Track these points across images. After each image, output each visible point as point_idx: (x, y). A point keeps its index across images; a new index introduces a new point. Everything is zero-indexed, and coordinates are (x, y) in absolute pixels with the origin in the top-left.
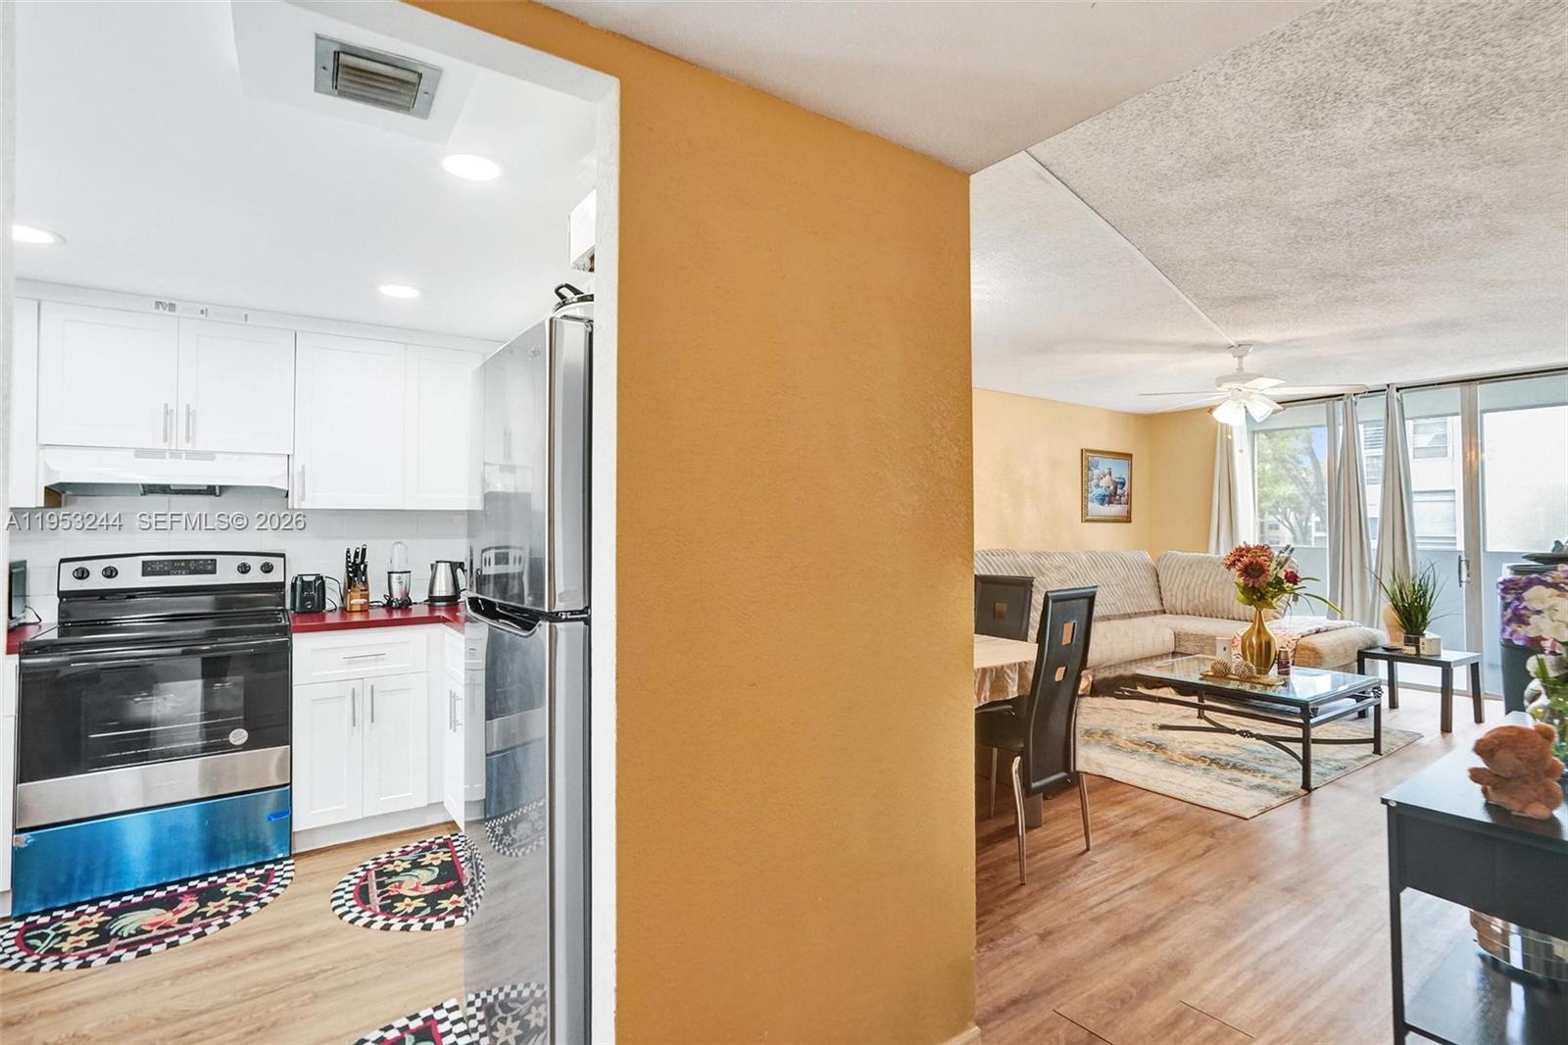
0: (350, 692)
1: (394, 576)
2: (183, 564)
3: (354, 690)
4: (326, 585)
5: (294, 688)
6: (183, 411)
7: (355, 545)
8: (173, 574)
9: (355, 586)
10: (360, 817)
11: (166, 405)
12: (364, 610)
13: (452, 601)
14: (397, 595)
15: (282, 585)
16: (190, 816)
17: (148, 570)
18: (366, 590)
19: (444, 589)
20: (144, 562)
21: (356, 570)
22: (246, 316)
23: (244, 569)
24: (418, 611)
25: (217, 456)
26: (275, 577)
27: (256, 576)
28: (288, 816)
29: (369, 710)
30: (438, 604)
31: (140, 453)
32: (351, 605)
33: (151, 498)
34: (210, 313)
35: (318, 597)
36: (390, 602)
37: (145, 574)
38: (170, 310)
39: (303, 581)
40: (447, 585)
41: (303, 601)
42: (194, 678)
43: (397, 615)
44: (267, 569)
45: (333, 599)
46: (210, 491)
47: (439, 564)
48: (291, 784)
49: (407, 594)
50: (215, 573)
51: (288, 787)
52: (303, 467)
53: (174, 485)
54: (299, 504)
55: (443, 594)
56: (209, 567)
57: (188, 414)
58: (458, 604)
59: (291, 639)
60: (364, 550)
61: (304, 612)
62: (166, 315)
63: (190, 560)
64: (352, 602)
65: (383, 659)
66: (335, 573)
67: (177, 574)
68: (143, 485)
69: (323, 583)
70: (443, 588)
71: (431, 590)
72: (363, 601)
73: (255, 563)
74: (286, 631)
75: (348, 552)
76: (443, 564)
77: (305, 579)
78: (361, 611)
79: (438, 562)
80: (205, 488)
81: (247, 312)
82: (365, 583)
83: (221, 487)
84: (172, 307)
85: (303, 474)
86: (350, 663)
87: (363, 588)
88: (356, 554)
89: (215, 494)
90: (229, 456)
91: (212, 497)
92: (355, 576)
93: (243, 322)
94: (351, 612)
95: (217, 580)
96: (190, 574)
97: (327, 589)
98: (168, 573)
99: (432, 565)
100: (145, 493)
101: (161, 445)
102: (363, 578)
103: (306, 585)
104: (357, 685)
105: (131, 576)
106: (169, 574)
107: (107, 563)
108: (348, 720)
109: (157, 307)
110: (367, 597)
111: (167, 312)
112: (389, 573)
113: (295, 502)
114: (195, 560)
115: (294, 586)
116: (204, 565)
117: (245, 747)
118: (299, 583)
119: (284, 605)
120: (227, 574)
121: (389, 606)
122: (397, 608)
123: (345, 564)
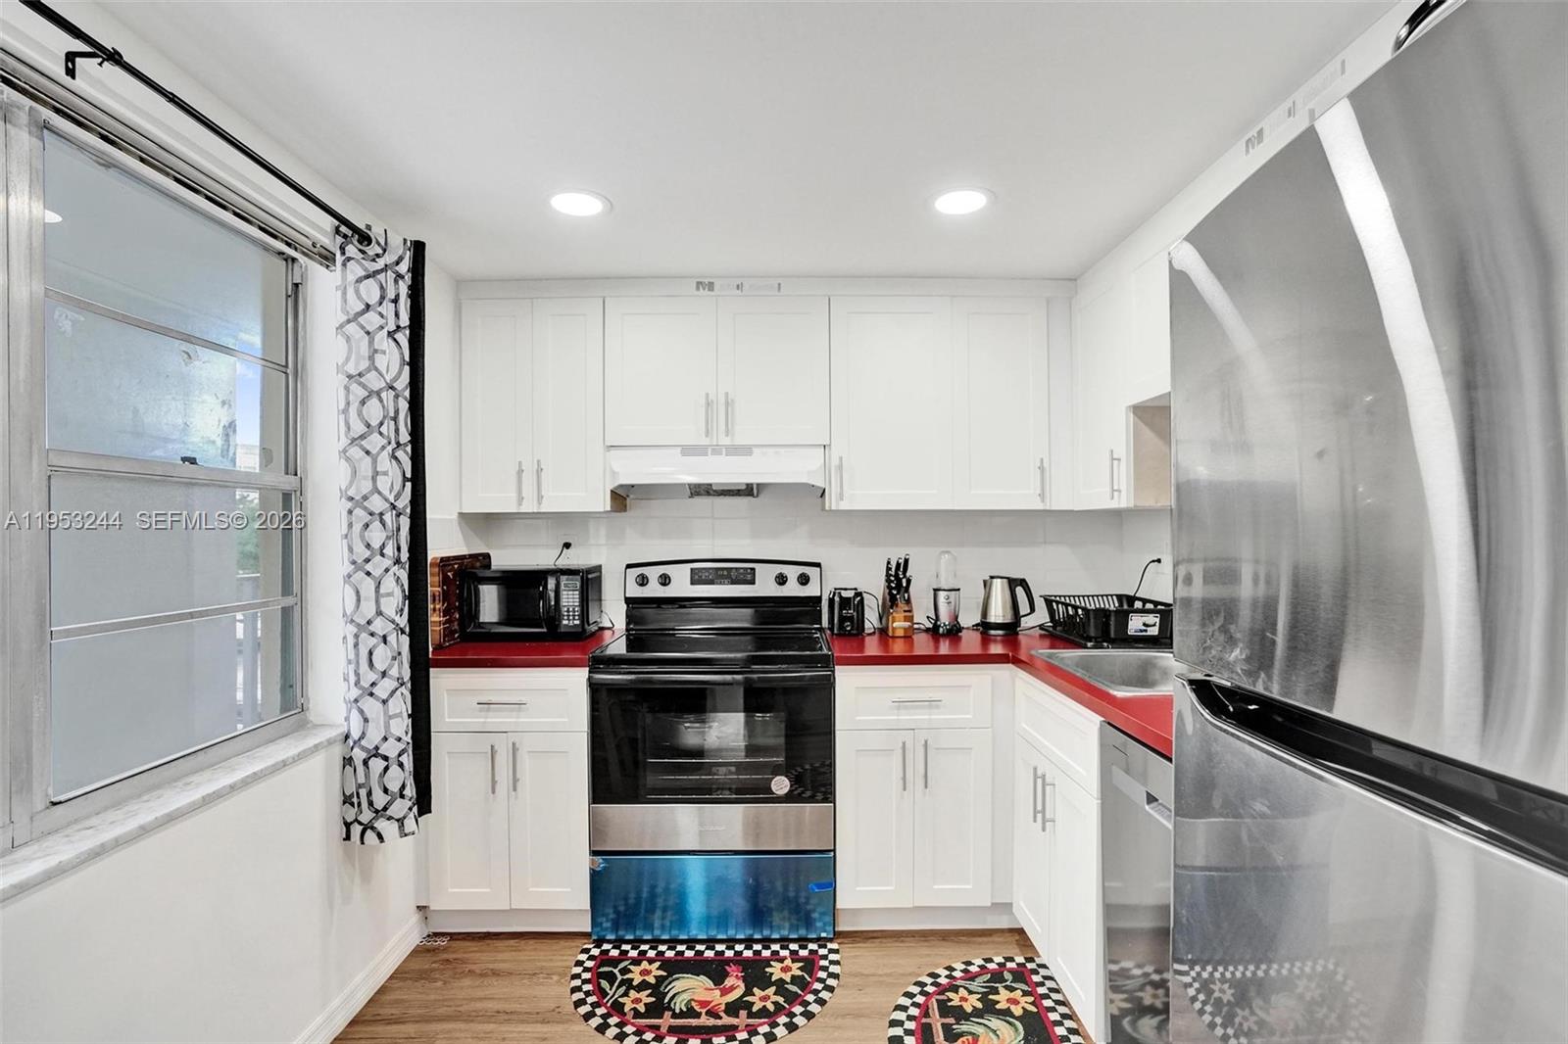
0: (901, 745)
1: (942, 595)
2: (725, 573)
3: (904, 743)
4: (865, 602)
5: (837, 733)
6: (722, 400)
7: (896, 555)
8: (717, 584)
9: (897, 606)
10: (911, 906)
11: (707, 395)
12: (908, 637)
13: (1011, 629)
14: (945, 619)
15: (819, 599)
16: (735, 868)
17: (697, 578)
18: (910, 611)
19: (1000, 612)
20: (692, 569)
21: (898, 582)
22: (779, 284)
23: (782, 580)
24: (970, 643)
25: (755, 450)
26: (811, 590)
27: (792, 589)
28: (832, 889)
29: (922, 771)
30: (993, 632)
31: (688, 450)
32: (894, 629)
33: (698, 500)
34: (746, 287)
35: (858, 617)
36: (936, 627)
37: (693, 582)
38: (709, 290)
39: (841, 597)
40: (1004, 608)
41: (842, 619)
42: (736, 711)
43: (945, 648)
44: (804, 580)
45: (871, 619)
46: (749, 491)
47: (995, 580)
48: (834, 851)
49: (956, 618)
50: (754, 583)
51: (832, 854)
52: (841, 458)
53: (717, 484)
54: (838, 504)
55: (1000, 620)
56: (749, 577)
57: (727, 404)
58: (1017, 634)
59: (833, 672)
60: (906, 561)
61: (843, 634)
62: (708, 296)
63: (732, 568)
64: (895, 625)
65: (937, 707)
66: (874, 587)
67: (721, 583)
68: (689, 485)
69: (862, 599)
70: (998, 613)
71: (985, 614)
72: (907, 624)
73: (792, 573)
74: (827, 662)
75: (889, 563)
76: (999, 580)
77: (845, 594)
78: (904, 637)
79: (992, 577)
80: (744, 487)
81: (780, 280)
82: (908, 601)
83: (758, 485)
84: (711, 286)
85: (840, 467)
86: (899, 708)
87: (906, 609)
88: (898, 565)
89: (752, 495)
90: (764, 450)
91: (750, 498)
92: (898, 593)
93: (777, 293)
94: (893, 637)
95: (756, 592)
96: (732, 584)
97: (866, 607)
98: (711, 582)
99: (985, 582)
100: (692, 496)
101: (704, 441)
102: (906, 595)
103: (845, 602)
104: (908, 736)
105: (682, 586)
106: (713, 584)
107: (662, 569)
108: (897, 784)
109: (698, 289)
110: (910, 619)
111: (707, 292)
112: (936, 590)
113: (832, 502)
114: (736, 569)
115: (831, 601)
116: (745, 574)
117: (789, 798)
118: (837, 599)
119: (821, 624)
120: (764, 586)
121: (934, 632)
122: (943, 635)
123: (883, 578)
